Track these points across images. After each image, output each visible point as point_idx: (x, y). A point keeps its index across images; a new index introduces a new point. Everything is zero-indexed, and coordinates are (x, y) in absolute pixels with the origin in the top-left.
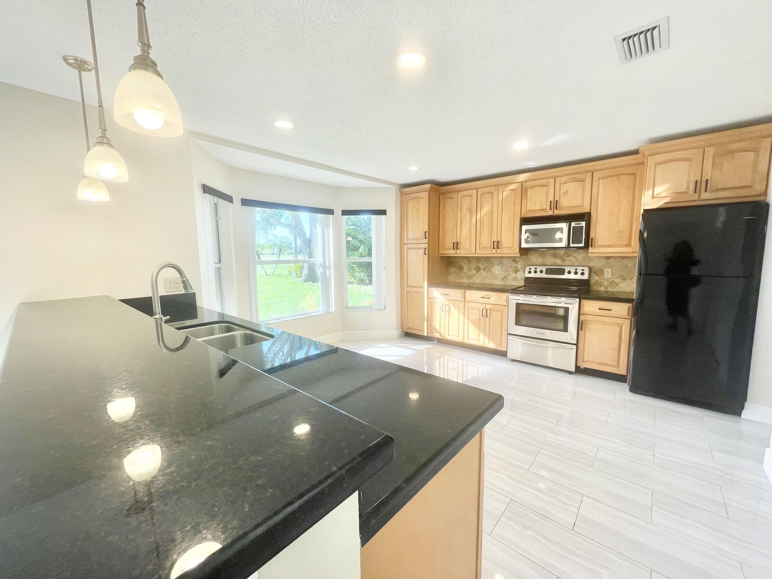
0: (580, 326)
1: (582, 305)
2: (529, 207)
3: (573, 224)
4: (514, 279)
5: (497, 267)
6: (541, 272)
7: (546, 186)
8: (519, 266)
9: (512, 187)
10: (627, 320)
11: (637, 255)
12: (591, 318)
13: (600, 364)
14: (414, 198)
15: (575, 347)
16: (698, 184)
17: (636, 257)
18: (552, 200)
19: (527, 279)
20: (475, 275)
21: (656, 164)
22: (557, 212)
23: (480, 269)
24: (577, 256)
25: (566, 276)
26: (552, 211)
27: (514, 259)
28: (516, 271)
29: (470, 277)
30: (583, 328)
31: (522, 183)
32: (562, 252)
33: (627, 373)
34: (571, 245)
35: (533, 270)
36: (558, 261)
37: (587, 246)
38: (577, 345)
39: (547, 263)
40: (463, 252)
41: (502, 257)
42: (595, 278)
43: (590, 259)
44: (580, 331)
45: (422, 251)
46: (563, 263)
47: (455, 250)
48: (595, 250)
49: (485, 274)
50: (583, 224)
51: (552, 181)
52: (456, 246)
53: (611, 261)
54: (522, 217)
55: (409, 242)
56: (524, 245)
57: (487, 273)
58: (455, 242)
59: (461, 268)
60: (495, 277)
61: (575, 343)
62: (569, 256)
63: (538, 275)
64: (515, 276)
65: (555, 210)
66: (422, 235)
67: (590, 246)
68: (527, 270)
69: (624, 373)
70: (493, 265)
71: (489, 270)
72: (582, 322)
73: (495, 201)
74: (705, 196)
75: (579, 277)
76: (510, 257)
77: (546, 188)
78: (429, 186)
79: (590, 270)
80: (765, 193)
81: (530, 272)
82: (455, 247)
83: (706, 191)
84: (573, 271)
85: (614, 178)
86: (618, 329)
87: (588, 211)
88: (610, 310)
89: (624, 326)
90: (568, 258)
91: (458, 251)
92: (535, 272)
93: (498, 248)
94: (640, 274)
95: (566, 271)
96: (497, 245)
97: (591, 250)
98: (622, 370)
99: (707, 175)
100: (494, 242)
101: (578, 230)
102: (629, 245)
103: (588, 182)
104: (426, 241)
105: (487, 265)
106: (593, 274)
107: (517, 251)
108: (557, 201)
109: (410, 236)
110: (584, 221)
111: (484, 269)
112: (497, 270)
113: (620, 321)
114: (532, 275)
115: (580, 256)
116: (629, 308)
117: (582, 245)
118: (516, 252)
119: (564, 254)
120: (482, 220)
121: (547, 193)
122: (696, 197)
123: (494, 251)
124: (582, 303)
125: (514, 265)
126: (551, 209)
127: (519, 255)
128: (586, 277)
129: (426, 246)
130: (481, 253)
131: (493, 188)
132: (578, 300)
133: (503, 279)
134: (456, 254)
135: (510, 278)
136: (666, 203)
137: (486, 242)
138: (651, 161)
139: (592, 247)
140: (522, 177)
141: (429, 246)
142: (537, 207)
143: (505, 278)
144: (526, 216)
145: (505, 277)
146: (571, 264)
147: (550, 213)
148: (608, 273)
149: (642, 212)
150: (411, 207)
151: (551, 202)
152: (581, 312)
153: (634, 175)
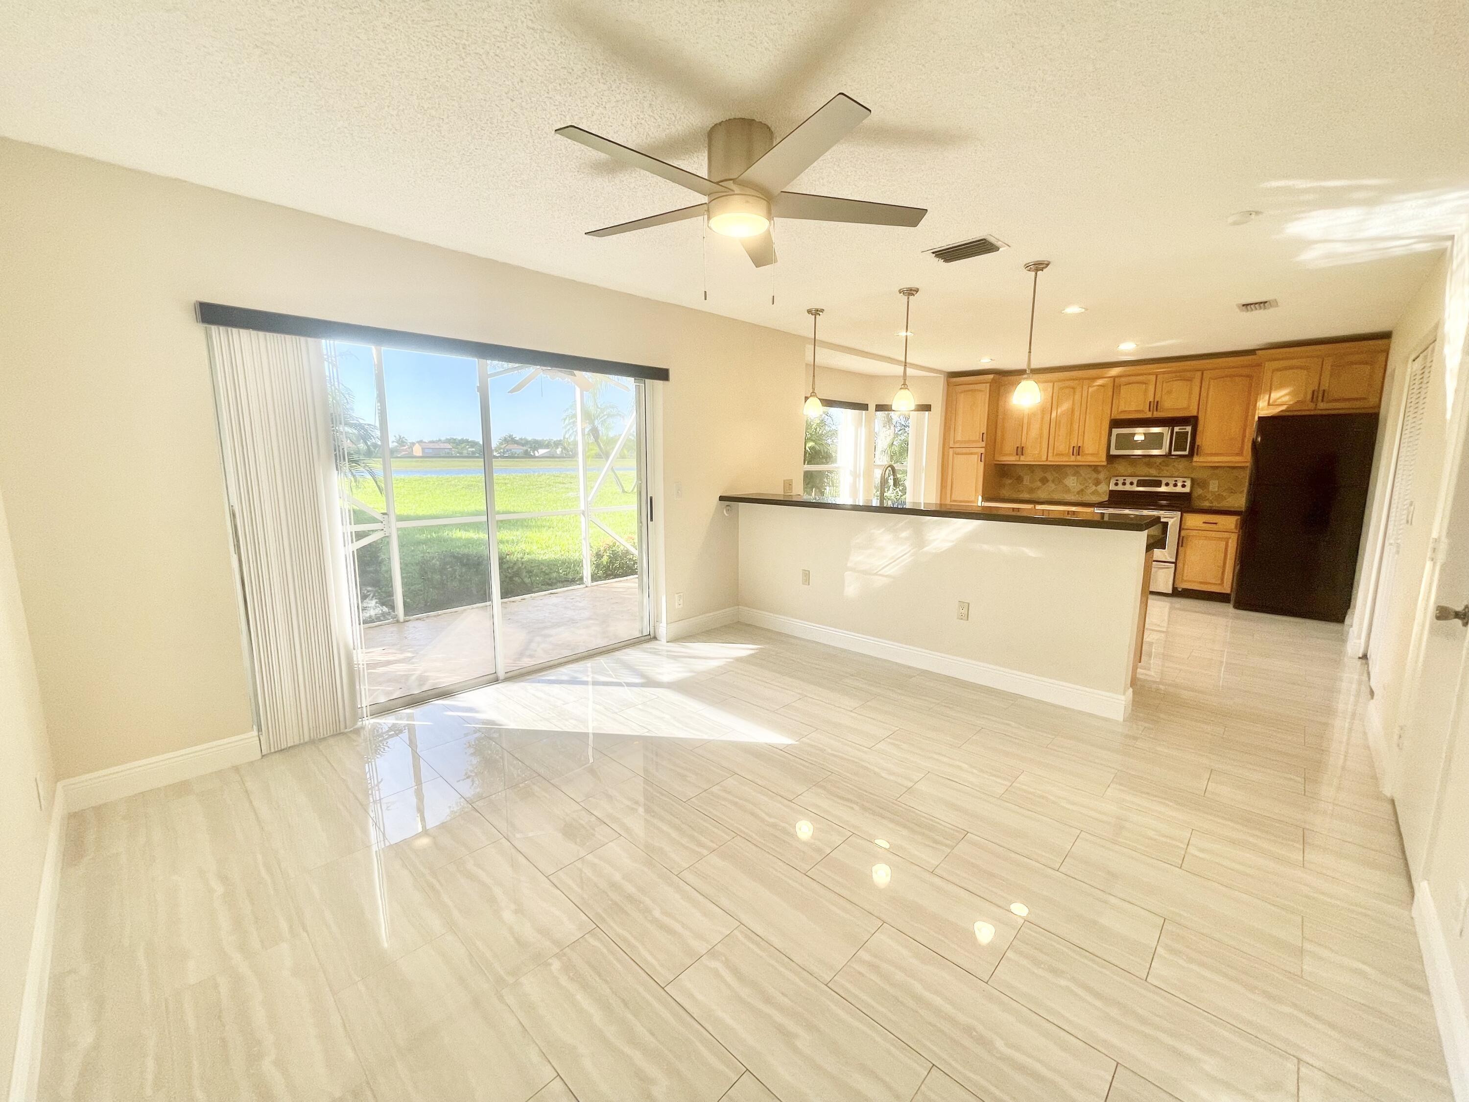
0: (1181, 542)
1: (1183, 519)
2: (1122, 408)
3: (1176, 429)
4: (1093, 493)
5: (1072, 478)
6: (1132, 484)
7: (1146, 384)
8: (1101, 476)
9: (1100, 382)
10: (1233, 534)
11: (1248, 464)
12: (1194, 533)
13: (1201, 583)
14: (969, 391)
15: (1173, 565)
16: (1316, 393)
17: (1247, 467)
18: (1151, 399)
19: (1112, 492)
20: (1038, 488)
21: (1273, 371)
22: (1157, 415)
23: (1048, 481)
24: (1177, 466)
25: (1163, 489)
26: (1151, 413)
27: (1095, 468)
28: (1097, 483)
29: (1032, 491)
30: (1184, 545)
31: (1114, 378)
32: (1159, 460)
33: (1231, 591)
34: (1173, 453)
35: (1120, 483)
36: (1153, 472)
37: (1191, 454)
38: (1175, 563)
39: (1138, 473)
40: (1029, 459)
41: (1077, 466)
42: (1199, 491)
43: (1194, 468)
44: (1180, 548)
45: (975, 458)
46: (1159, 474)
47: (1018, 457)
48: (1201, 459)
49: (1053, 486)
50: (1189, 429)
51: (1153, 378)
52: (1020, 451)
53: (1217, 471)
54: (1112, 418)
55: (957, 445)
56: (1113, 452)
57: (1056, 485)
58: (1019, 446)
59: (1019, 479)
60: (1068, 490)
61: (1174, 561)
62: (1167, 465)
63: (1128, 488)
64: (1096, 490)
65: (1155, 413)
66: (978, 437)
67: (1195, 454)
68: (1113, 481)
69: (1228, 591)
70: (1066, 475)
71: (1060, 482)
72: (1183, 537)
73: (1077, 397)
74: (1322, 405)
75: (1179, 489)
76: (1090, 466)
77: (1144, 386)
78: (991, 376)
79: (1193, 481)
80: (1379, 406)
81: (1116, 484)
82: (1019, 453)
83: (1322, 401)
84: (1172, 482)
85: (1229, 379)
86: (1223, 544)
87: (1195, 414)
88: (1216, 523)
89: (1230, 541)
90: (1166, 467)
91: (1022, 458)
92: (1124, 484)
93: (1079, 455)
94: (1250, 484)
95: (1164, 483)
96: (1078, 451)
97: (1195, 459)
98: (1226, 588)
99: (1325, 385)
100: (1074, 447)
101: (1182, 436)
102: (1240, 454)
103: (1197, 382)
104: (983, 444)
105: (1057, 475)
106: (1196, 486)
107: (1104, 458)
108: (1157, 402)
109: (959, 438)
110: (1189, 426)
111: (1053, 481)
112: (1071, 482)
113: (1226, 535)
114: (1120, 488)
115: (1182, 465)
116: (1237, 521)
117: (1186, 453)
118: (1102, 459)
119: (1160, 464)
120: (1058, 421)
121: (1146, 391)
122: (1311, 406)
123: (1073, 458)
124: (1184, 517)
125: (1095, 475)
126: (1150, 411)
127: (1105, 463)
128: (1187, 490)
129: (983, 450)
130: (1053, 460)
131: (1076, 382)
132: (1179, 513)
133: (1078, 493)
134: (1019, 461)
135: (1089, 491)
136: (1282, 411)
137: (1062, 446)
138: (1269, 366)
139: (1197, 454)
140: (1114, 372)
141: (986, 450)
142: (1133, 408)
143: (1081, 492)
144: (1118, 417)
145: (1082, 490)
146: (1168, 474)
147: (1149, 415)
148: (1214, 486)
149: (1256, 418)
150: (963, 402)
151: (1150, 402)
152: (1182, 526)
153: (1249, 377)
